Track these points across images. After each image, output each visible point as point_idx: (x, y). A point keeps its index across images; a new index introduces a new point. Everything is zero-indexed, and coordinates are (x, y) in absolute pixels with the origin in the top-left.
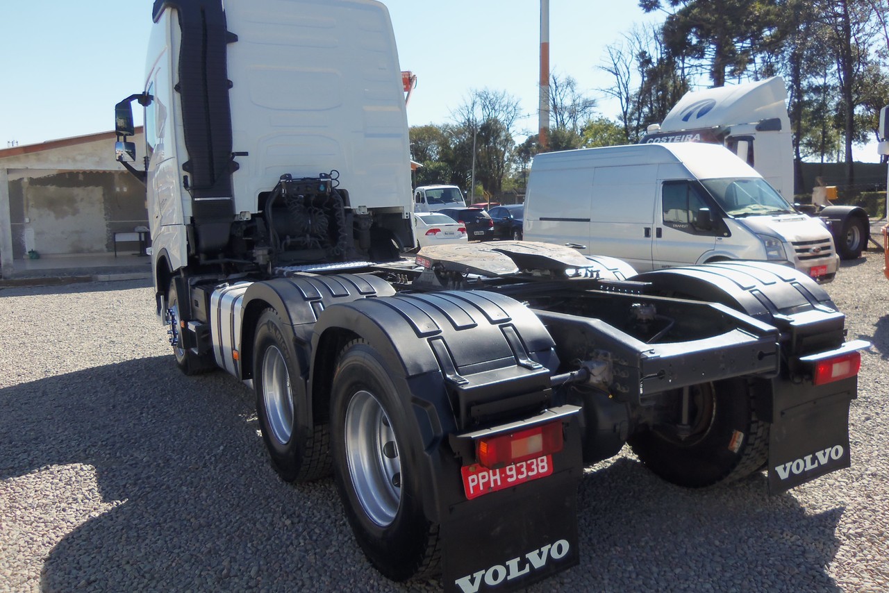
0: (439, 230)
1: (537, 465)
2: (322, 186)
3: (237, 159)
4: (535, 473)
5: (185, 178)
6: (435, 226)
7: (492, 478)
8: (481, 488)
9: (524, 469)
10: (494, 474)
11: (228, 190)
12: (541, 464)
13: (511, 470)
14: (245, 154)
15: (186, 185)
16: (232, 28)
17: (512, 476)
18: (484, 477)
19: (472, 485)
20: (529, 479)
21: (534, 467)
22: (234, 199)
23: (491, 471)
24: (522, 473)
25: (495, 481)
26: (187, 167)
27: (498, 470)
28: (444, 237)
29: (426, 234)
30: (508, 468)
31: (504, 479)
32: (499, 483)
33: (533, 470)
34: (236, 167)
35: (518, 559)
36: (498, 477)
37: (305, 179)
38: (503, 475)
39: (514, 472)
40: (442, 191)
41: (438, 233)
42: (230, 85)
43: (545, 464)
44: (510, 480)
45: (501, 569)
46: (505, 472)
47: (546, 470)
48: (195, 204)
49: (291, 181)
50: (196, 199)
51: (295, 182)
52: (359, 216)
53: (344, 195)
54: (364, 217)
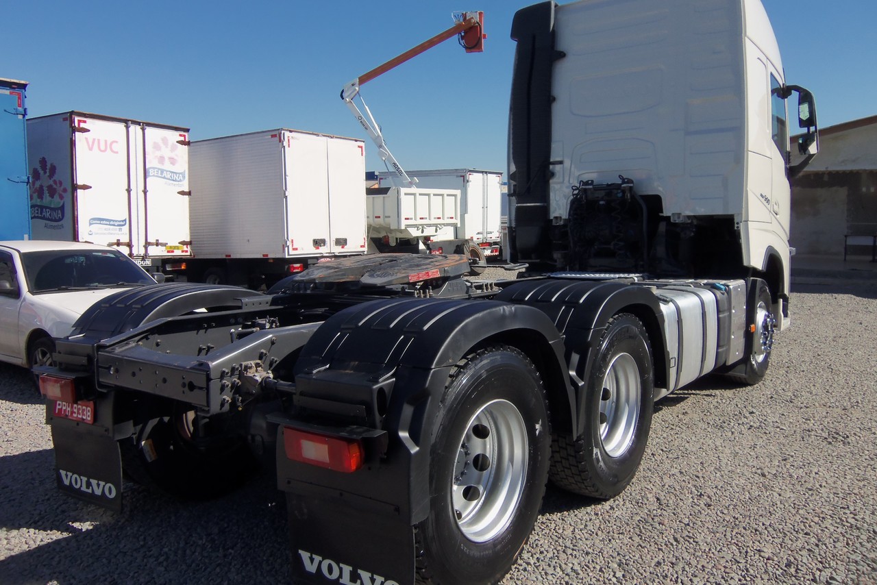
2: (621, 192)
3: (552, 167)
11: (544, 196)
14: (561, 163)
16: (561, 46)
22: (549, 205)
26: (514, 177)
34: (553, 174)
37: (608, 185)
42: (552, 99)
48: (518, 209)
49: (591, 187)
50: (519, 205)
51: (598, 188)
52: (675, 224)
53: (655, 202)
54: (684, 226)
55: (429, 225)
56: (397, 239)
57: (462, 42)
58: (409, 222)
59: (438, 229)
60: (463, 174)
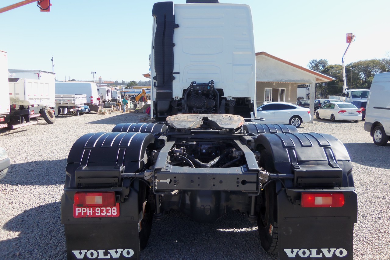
0: (345, 111)
1: (112, 211)
2: (209, 87)
3: (174, 75)
4: (110, 214)
5: (155, 82)
6: (343, 109)
7: (88, 211)
8: (83, 214)
9: (104, 211)
10: (90, 210)
11: (170, 87)
12: (113, 211)
13: (98, 210)
14: (179, 73)
15: (155, 86)
16: (177, 22)
17: (98, 213)
18: (84, 210)
19: (77, 212)
20: (107, 216)
21: (110, 211)
22: (173, 91)
23: (88, 208)
24: (104, 213)
25: (90, 213)
26: (155, 78)
27: (91, 208)
28: (348, 114)
29: (338, 113)
30: (97, 208)
31: (94, 213)
32: (91, 214)
33: (109, 213)
34: (174, 78)
35: (104, 251)
36: (91, 211)
37: (202, 84)
38: (94, 211)
39: (99, 211)
40: (362, 92)
41: (345, 112)
42: (174, 45)
43: (115, 211)
44: (97, 214)
45: (95, 253)
46: (95, 211)
47: (116, 214)
48: (157, 93)
49: (195, 84)
50: (158, 91)
51: (198, 85)
52: (228, 101)
53: (221, 91)
54: (231, 101)
55: (38, 99)
56: (19, 106)
57: (39, 5)
58: (30, 97)
59: (41, 101)
60: (38, 73)
